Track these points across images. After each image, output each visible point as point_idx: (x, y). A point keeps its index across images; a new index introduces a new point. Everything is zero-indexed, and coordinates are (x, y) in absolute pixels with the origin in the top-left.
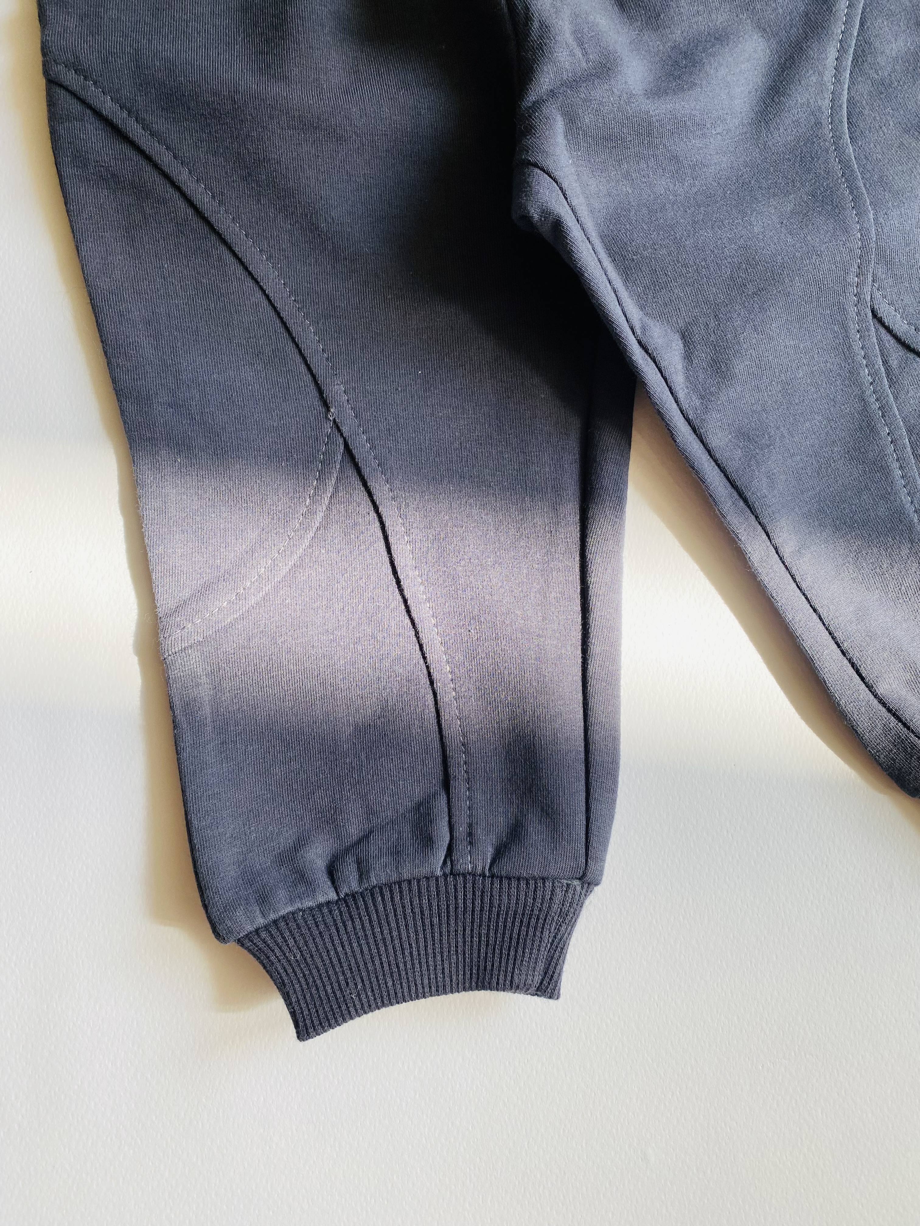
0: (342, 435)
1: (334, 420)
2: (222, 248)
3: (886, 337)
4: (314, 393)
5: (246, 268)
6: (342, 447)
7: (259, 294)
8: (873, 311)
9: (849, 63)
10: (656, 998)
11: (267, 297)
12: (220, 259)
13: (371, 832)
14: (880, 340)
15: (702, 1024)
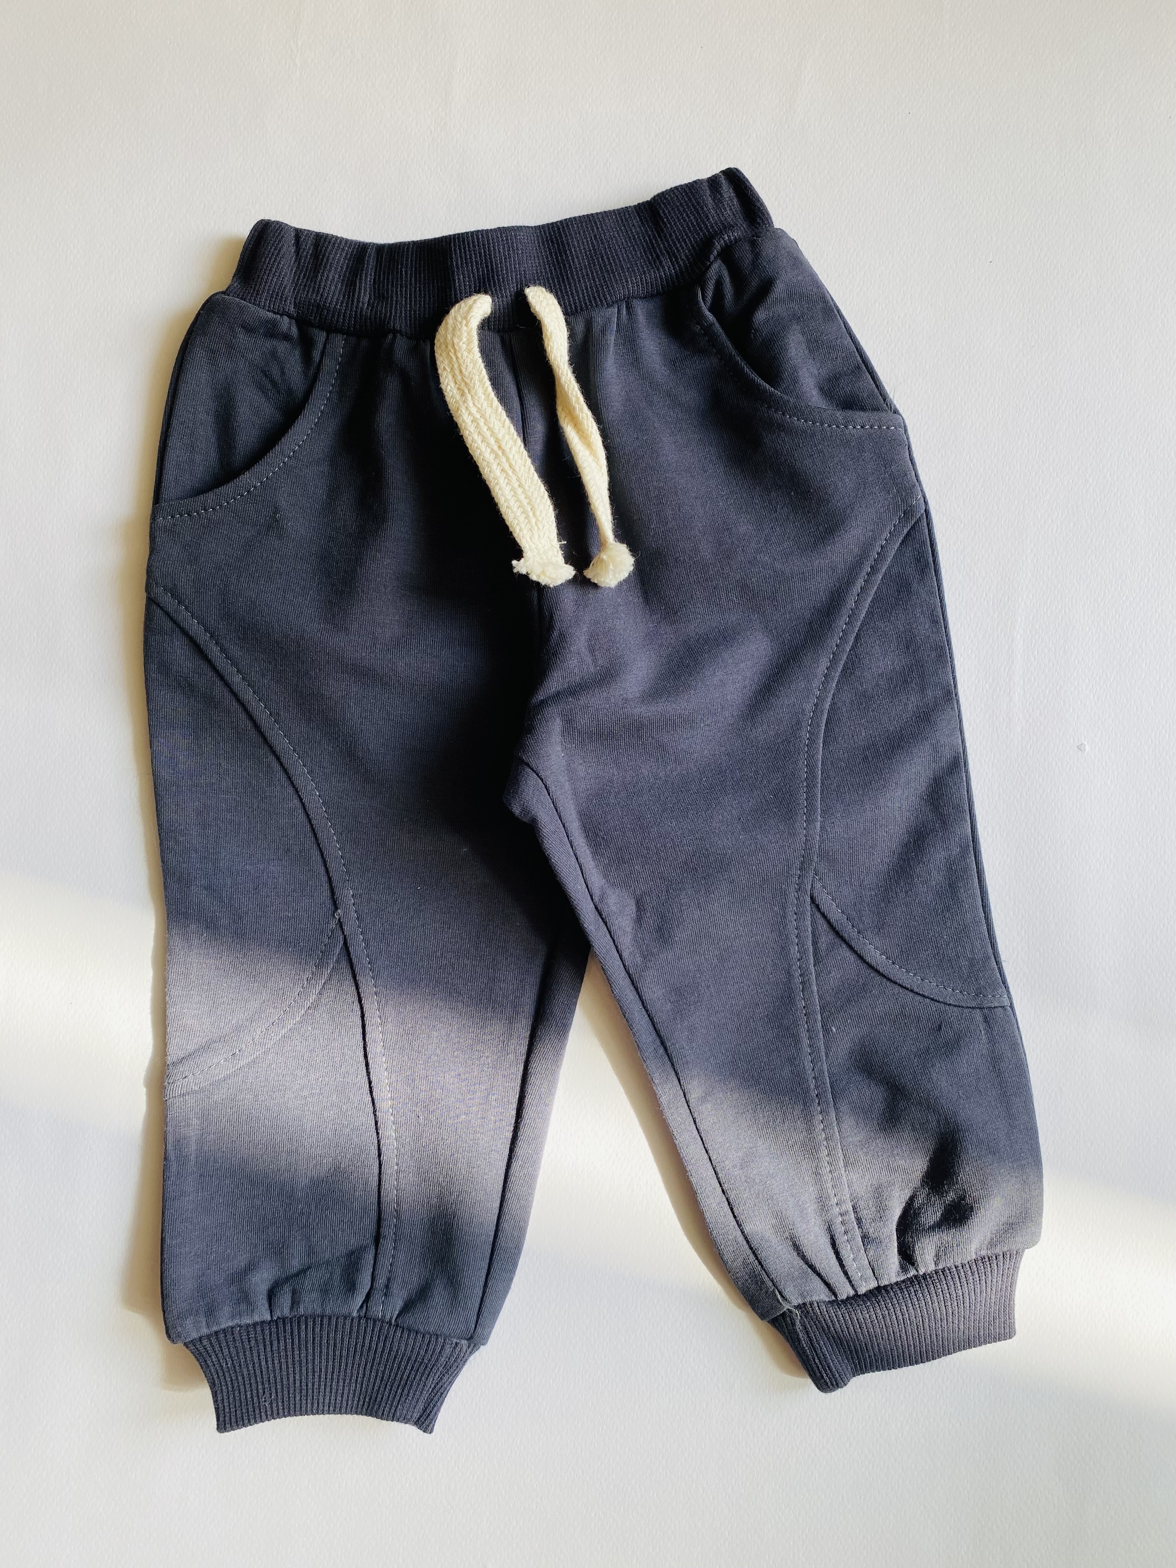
0: (343, 933)
1: (339, 919)
2: (271, 758)
3: (821, 921)
4: (327, 893)
5: (289, 778)
6: (342, 943)
7: (296, 801)
8: (812, 898)
9: (838, 674)
10: (519, 1442)
11: (303, 805)
12: (269, 766)
13: (309, 1268)
14: (814, 922)
15: (552, 1471)
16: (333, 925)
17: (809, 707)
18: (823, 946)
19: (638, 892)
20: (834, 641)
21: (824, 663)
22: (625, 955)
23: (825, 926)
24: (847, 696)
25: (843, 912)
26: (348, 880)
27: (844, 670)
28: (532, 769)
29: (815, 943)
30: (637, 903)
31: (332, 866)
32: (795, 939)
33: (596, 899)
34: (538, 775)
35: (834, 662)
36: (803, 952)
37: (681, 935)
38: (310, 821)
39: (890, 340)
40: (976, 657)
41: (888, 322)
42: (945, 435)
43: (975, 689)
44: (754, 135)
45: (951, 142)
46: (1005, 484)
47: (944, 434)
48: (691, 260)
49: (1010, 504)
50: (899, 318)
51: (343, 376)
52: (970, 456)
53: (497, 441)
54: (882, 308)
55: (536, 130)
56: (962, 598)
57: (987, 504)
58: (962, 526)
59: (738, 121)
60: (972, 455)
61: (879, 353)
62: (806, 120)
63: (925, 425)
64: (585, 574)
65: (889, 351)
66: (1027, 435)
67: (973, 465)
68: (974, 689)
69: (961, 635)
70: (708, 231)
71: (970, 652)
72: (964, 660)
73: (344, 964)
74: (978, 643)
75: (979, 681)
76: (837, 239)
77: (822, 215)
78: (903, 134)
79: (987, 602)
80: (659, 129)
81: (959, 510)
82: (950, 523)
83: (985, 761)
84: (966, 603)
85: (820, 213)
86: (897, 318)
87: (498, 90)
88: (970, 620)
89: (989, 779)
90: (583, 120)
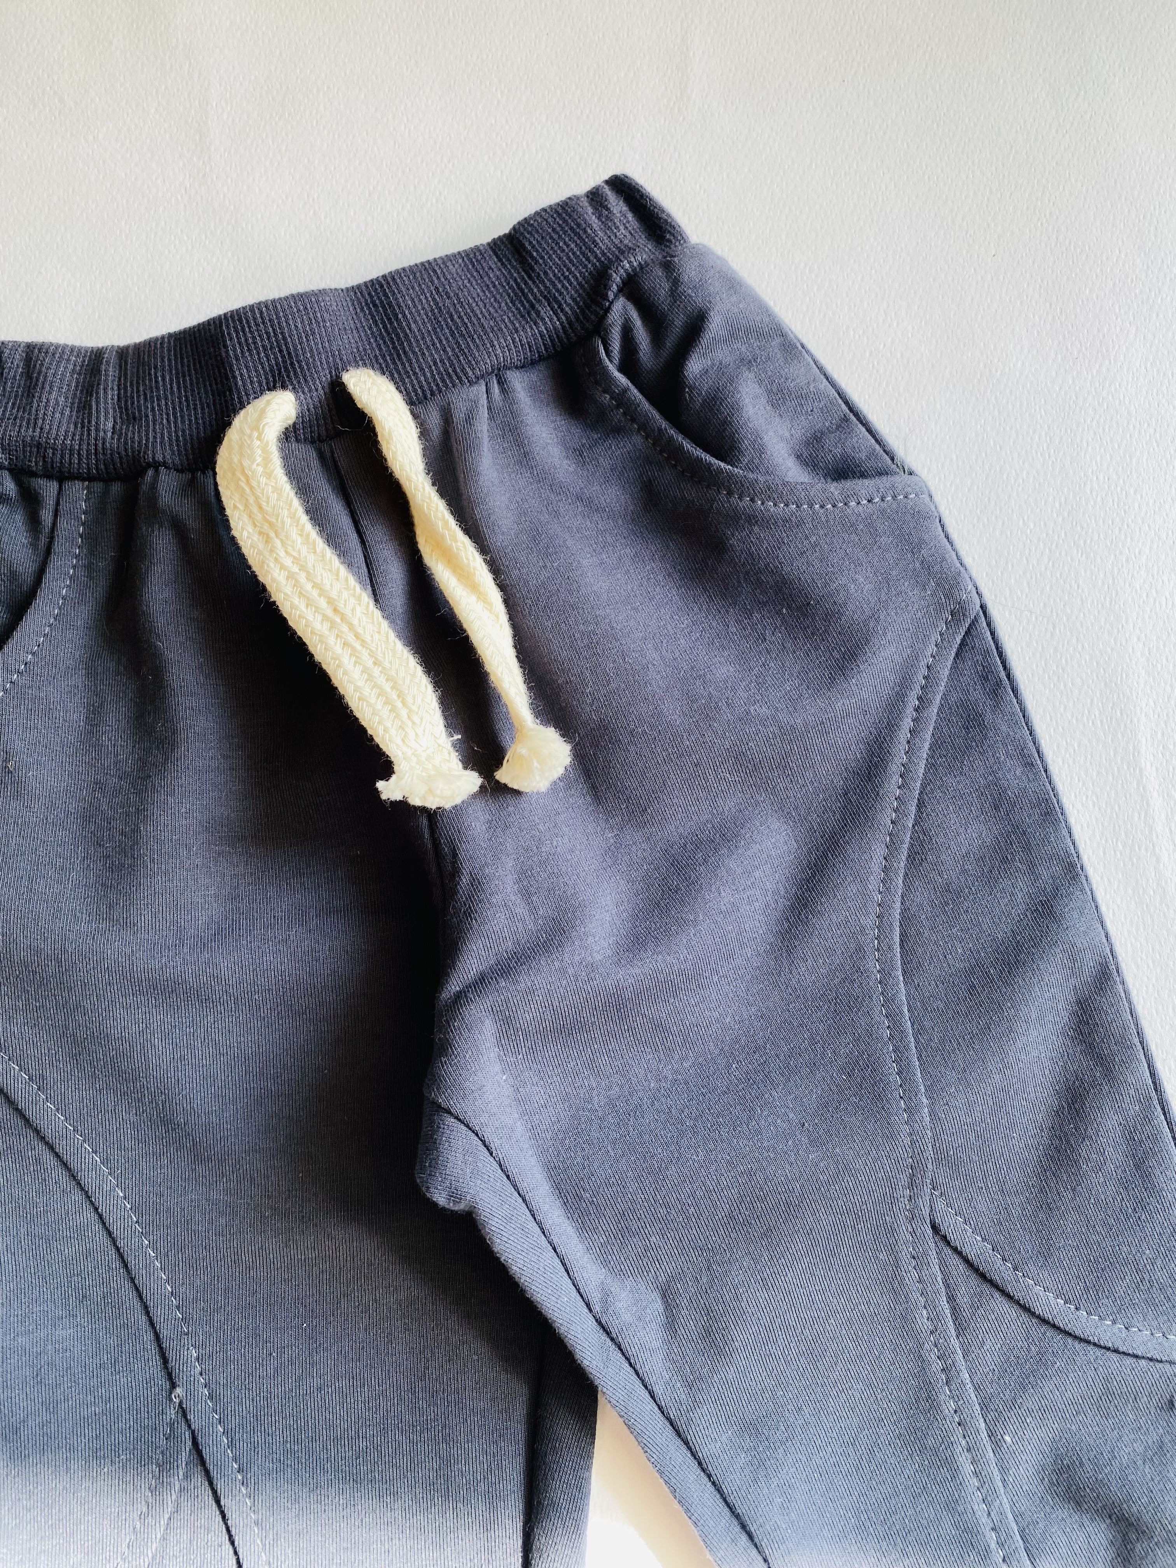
0: (189, 1426)
1: (181, 1403)
2: (41, 1146)
3: (953, 1261)
4: (156, 1361)
5: (73, 1177)
6: (189, 1443)
7: (89, 1215)
8: (935, 1228)
9: (902, 865)
11: (100, 1216)
12: (38, 1161)
14: (943, 1264)
16: (172, 1413)
17: (869, 921)
18: (963, 1300)
19: (662, 1278)
20: (886, 817)
21: (879, 851)
22: (658, 1390)
23: (962, 1267)
24: (921, 896)
25: (984, 1240)
26: (187, 1334)
27: (909, 856)
28: (457, 1118)
29: (951, 1299)
30: (664, 1296)
31: (158, 1314)
32: (920, 1298)
33: (597, 1308)
34: (467, 1126)
35: (892, 847)
36: (935, 1318)
37: (740, 1337)
38: (114, 1242)
39: (878, 377)
40: (1094, 806)
41: (871, 353)
42: (982, 494)
43: (1104, 853)
44: (639, 134)
45: (908, 111)
46: (1080, 551)
47: (980, 494)
48: (581, 303)
49: (1094, 578)
50: (885, 345)
51: (91, 540)
52: (1024, 520)
53: (330, 601)
54: (859, 336)
55: (335, 168)
56: (1056, 721)
57: (1062, 582)
58: (1034, 618)
59: (614, 121)
60: (1026, 518)
61: (867, 397)
62: (706, 107)
63: (951, 485)
64: (497, 777)
65: (881, 393)
66: (1095, 478)
67: (1031, 531)
68: (1102, 854)
69: (1066, 776)
70: (599, 260)
71: (1084, 799)
72: (1078, 812)
73: (199, 1479)
74: (1093, 785)
75: (1106, 841)
76: (779, 254)
77: (751, 224)
78: (841, 108)
79: (1093, 723)
80: (507, 145)
81: (1024, 596)
82: (1016, 616)
83: (1141, 959)
84: (1063, 728)
85: (749, 224)
86: (882, 346)
87: (274, 123)
88: (1074, 751)
89: (1153, 986)
90: (399, 147)
